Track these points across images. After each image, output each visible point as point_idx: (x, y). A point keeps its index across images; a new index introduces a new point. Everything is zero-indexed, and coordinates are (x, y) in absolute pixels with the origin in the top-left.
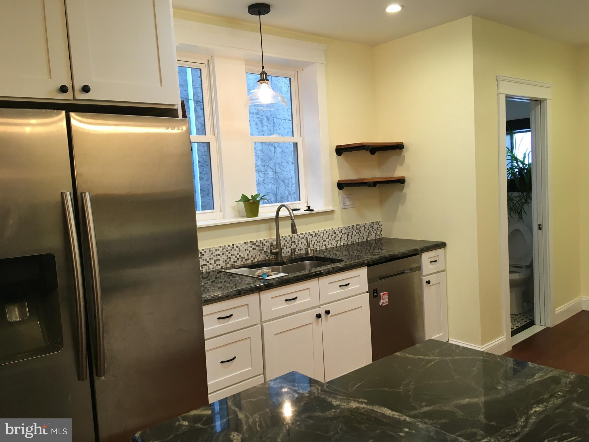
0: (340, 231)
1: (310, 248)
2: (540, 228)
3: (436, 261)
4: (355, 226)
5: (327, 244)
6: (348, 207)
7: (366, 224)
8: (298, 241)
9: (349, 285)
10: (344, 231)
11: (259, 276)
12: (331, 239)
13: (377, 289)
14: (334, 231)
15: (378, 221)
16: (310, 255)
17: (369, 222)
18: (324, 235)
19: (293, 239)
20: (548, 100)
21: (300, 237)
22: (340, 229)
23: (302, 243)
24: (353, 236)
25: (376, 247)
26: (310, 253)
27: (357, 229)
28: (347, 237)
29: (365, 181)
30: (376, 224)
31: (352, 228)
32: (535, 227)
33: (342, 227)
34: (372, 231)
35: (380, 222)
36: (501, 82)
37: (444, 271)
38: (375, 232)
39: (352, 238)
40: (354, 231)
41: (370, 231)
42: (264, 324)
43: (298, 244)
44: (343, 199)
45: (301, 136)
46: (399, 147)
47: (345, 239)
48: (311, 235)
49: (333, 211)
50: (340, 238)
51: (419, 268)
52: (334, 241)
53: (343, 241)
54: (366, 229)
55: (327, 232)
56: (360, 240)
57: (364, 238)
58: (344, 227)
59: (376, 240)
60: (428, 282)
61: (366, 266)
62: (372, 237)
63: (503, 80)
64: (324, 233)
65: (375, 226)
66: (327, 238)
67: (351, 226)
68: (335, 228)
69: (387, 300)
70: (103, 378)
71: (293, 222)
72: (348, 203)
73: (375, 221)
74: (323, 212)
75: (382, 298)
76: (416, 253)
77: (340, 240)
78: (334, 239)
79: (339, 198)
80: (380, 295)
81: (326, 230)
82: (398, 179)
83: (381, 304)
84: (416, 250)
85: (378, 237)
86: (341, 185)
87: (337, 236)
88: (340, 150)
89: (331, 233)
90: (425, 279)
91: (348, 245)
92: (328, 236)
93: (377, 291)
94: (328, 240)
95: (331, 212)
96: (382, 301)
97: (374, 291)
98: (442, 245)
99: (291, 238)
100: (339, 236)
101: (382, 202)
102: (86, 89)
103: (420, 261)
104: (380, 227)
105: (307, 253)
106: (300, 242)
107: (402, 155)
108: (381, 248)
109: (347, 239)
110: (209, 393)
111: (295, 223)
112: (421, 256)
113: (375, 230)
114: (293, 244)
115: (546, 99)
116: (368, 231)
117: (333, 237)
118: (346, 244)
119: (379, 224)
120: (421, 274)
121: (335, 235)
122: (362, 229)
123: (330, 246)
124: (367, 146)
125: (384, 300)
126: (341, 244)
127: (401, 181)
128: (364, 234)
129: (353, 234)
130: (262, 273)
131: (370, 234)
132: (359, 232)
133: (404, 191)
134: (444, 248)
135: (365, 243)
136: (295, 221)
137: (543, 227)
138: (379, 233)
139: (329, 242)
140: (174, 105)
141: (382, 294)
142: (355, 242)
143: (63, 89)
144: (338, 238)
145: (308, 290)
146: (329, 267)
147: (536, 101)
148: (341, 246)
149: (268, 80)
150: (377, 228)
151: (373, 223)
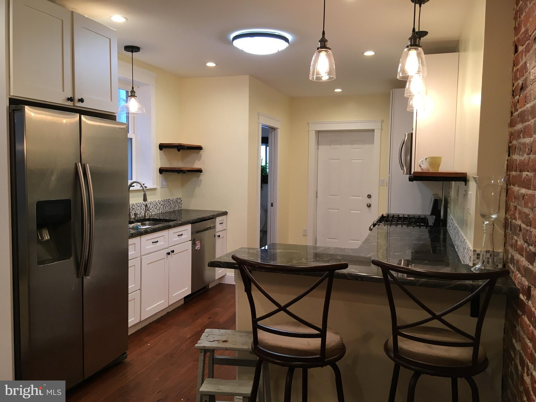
0: (159, 202)
1: (147, 213)
2: (272, 206)
3: (222, 223)
4: (168, 200)
5: (152, 211)
6: (165, 186)
7: (173, 199)
8: (136, 208)
9: (183, 235)
10: (162, 203)
11: (133, 227)
12: (155, 208)
13: (195, 239)
14: (156, 202)
15: (180, 197)
16: (147, 218)
17: (175, 198)
18: (150, 205)
19: (133, 206)
20: (279, 129)
21: (137, 205)
22: (159, 201)
23: (138, 210)
24: (166, 206)
25: (178, 215)
26: (147, 216)
27: (168, 202)
28: (163, 207)
29: (182, 169)
30: (179, 200)
31: (166, 201)
32: (269, 205)
33: (160, 200)
34: (177, 204)
35: (181, 198)
36: (260, 116)
37: (225, 230)
38: (178, 205)
39: (166, 208)
40: (167, 204)
41: (176, 204)
42: (142, 257)
43: (136, 210)
44: (162, 180)
45: (134, 134)
46: (199, 148)
47: (162, 209)
48: (143, 204)
49: (156, 188)
50: (159, 208)
51: (214, 227)
52: (156, 209)
53: (161, 210)
54: (173, 203)
55: (152, 203)
56: (170, 210)
57: (172, 209)
58: (162, 200)
59: (178, 210)
60: (219, 236)
61: (190, 224)
62: (176, 209)
63: (261, 115)
64: (150, 203)
65: (178, 201)
66: (152, 207)
67: (166, 200)
68: (157, 200)
69: (200, 246)
70: (88, 277)
71: (145, 193)
72: (165, 184)
73: (178, 198)
74: (150, 189)
75: (197, 245)
76: (213, 217)
77: (159, 209)
78: (156, 208)
79: (160, 179)
80: (196, 243)
81: (152, 202)
82: (199, 169)
83: (196, 249)
84: (214, 215)
85: (180, 209)
86: (162, 171)
87: (158, 206)
88: (162, 147)
89: (155, 204)
90: (217, 234)
91: (163, 213)
92: (153, 206)
93: (195, 240)
94: (152, 209)
95: (155, 189)
96: (197, 247)
97: (193, 240)
98: (225, 213)
99: (132, 206)
100: (159, 206)
101: (183, 184)
102: (81, 100)
103: (215, 222)
104: (181, 202)
105: (145, 216)
106: (137, 209)
107: (200, 154)
108: (181, 216)
109: (163, 209)
110: (129, 293)
111: (146, 194)
112: (216, 219)
113: (178, 204)
114: (133, 210)
115: (278, 128)
116: (175, 204)
117: (155, 207)
118: (163, 212)
119: (180, 199)
120: (215, 230)
121: (156, 205)
122: (171, 202)
123: (154, 213)
124: (184, 146)
125: (198, 247)
126: (159, 212)
127: (200, 171)
128: (172, 206)
129: (166, 205)
130: (136, 225)
131: (175, 206)
132: (170, 205)
133: (200, 178)
134: (226, 216)
135: (173, 212)
136: (147, 193)
137: (274, 205)
138: (180, 205)
139: (153, 210)
140: (115, 113)
141: (197, 242)
142: (167, 211)
143: (71, 99)
144: (158, 208)
145: (163, 237)
146: (160, 225)
147: (272, 128)
148: (159, 214)
149: (136, 97)
150: (180, 202)
151: (177, 198)
